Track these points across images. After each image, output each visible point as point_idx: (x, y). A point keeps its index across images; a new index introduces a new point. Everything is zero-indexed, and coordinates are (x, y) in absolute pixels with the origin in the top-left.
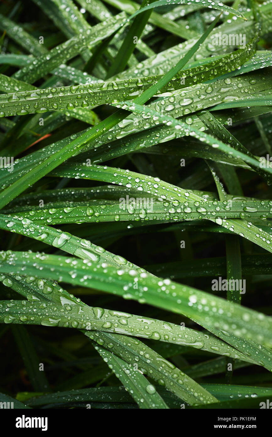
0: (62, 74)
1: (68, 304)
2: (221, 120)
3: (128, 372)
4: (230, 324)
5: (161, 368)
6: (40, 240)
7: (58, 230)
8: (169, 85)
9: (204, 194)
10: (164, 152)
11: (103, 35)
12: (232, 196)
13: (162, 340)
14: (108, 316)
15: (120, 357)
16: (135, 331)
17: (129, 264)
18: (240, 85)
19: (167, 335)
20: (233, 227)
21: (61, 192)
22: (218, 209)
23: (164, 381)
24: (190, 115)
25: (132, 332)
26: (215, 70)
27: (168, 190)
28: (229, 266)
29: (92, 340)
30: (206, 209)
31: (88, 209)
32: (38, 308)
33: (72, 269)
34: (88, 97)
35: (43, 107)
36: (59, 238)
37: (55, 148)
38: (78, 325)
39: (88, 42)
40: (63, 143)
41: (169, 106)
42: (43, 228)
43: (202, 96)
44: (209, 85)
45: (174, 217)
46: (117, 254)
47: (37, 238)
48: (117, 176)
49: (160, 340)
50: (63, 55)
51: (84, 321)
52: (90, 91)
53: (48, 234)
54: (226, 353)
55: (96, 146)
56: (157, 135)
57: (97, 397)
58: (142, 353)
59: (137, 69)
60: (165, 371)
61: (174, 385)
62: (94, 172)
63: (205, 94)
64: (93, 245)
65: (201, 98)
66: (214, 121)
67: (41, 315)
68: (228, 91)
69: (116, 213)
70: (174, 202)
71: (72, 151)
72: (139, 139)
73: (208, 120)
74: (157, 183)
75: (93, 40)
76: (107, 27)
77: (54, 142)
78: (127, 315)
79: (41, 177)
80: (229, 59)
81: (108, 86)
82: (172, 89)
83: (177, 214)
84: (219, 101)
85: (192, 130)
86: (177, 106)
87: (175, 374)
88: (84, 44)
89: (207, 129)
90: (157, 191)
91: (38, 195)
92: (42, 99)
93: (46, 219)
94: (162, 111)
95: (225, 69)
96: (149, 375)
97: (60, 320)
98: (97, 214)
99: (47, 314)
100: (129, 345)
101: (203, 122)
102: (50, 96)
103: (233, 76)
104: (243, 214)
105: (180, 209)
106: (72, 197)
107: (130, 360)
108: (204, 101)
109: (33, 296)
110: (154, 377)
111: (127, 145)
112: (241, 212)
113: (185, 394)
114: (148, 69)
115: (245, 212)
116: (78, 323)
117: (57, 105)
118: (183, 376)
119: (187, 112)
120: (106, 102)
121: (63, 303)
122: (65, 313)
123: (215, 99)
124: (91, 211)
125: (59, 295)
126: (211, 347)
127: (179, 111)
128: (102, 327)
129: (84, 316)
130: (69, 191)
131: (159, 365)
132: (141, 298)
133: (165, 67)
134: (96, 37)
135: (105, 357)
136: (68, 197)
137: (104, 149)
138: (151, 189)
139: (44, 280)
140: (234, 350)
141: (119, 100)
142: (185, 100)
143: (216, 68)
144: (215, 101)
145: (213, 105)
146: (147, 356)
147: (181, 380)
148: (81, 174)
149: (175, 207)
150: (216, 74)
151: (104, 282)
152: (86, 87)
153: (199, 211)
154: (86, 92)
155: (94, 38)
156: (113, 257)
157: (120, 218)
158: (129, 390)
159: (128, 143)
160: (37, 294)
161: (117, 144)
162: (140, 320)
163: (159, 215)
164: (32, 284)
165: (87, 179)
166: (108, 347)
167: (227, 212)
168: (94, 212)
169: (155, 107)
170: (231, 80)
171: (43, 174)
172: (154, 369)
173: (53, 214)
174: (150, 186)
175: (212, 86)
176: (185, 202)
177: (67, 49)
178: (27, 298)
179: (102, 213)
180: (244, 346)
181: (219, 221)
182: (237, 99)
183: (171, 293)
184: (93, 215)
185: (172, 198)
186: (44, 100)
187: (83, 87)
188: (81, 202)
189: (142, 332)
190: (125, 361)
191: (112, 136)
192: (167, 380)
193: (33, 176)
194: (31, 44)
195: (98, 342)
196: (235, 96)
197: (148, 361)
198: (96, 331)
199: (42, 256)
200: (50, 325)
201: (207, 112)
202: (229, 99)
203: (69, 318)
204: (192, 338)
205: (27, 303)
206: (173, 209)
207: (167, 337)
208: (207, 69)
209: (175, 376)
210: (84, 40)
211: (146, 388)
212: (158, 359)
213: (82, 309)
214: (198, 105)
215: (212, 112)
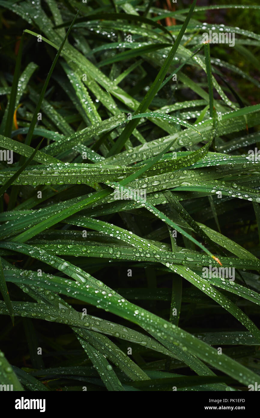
0: (77, 149)
1: (64, 308)
2: (178, 197)
3: (96, 355)
4: (155, 329)
5: (118, 355)
6: (50, 264)
7: (62, 260)
8: (144, 174)
9: (163, 244)
10: (139, 213)
11: (107, 128)
12: (181, 248)
13: (121, 338)
14: (88, 319)
15: (93, 346)
16: (104, 330)
17: (106, 287)
18: (193, 176)
19: (124, 335)
20: (176, 269)
21: (67, 232)
22: (168, 257)
23: (118, 364)
24: (158, 192)
25: (102, 330)
26: (176, 166)
27: (137, 240)
28: (173, 295)
29: (76, 333)
30: (160, 256)
31: (83, 247)
32: (44, 309)
33: (68, 286)
34: (91, 177)
35: (61, 181)
36: (62, 265)
37: (66, 204)
38: (68, 322)
39: (97, 131)
40: (72, 201)
41: (145, 185)
42: (52, 257)
43: (167, 180)
44: (172, 173)
45: (139, 259)
46: (98, 279)
47: (48, 263)
48: (105, 227)
49: (120, 338)
50: (79, 138)
51: (72, 320)
52: (92, 174)
53: (55, 261)
54: (161, 350)
55: (93, 206)
56: (135, 203)
57: (75, 373)
58: (107, 344)
59: (129, 153)
60: (120, 358)
61: (124, 367)
62: (90, 223)
63: (169, 179)
64: (84, 272)
65: (166, 181)
66: (173, 197)
67: (45, 314)
68: (185, 179)
69: (101, 252)
70: (140, 249)
71: (77, 209)
72: (122, 204)
73: (169, 196)
74: (131, 235)
75: (100, 130)
76: (111, 123)
77: (66, 200)
78: (100, 319)
79: (55, 223)
80: (187, 159)
81: (104, 171)
82: (145, 176)
83: (141, 257)
84: (178, 185)
85: (151, 208)
86: (150, 185)
87: (126, 360)
88: (94, 132)
89: (168, 202)
90: (129, 241)
91: (51, 233)
92: (62, 176)
93: (55, 251)
94: (140, 188)
95: (183, 165)
96: (109, 359)
97: (57, 318)
98: (89, 251)
99: (49, 313)
100: (99, 338)
101: (166, 197)
102: (67, 175)
103: (189, 169)
104: (184, 262)
105: (143, 254)
106: (74, 237)
107: (99, 348)
108: (168, 184)
109: (41, 301)
110: (112, 361)
111: (114, 207)
112: (183, 260)
113: (131, 374)
114: (136, 154)
115: (185, 260)
116: (69, 321)
117: (71, 180)
118: (131, 362)
119: (156, 190)
120: (102, 181)
121: (60, 307)
122: (61, 314)
123: (175, 183)
124: (85, 249)
125: (59, 302)
126: (152, 346)
127: (150, 189)
128: (84, 325)
129: (73, 317)
130: (72, 232)
131: (117, 353)
132: (107, 308)
133: (148, 154)
134: (103, 129)
135: (83, 345)
136: (71, 236)
137: (98, 208)
138: (126, 239)
139: (49, 291)
140: (166, 349)
141: (110, 181)
142: (155, 182)
143: (176, 164)
144: (175, 185)
145: (174, 187)
146: (110, 347)
147: (130, 364)
148: (82, 223)
149: (140, 253)
150: (176, 168)
151: (86, 296)
152: (90, 171)
153: (156, 257)
154: (89, 174)
155: (101, 129)
156: (96, 281)
157: (103, 256)
158: (96, 367)
159: (115, 206)
160: (44, 300)
161: (107, 206)
162: (109, 323)
163: (129, 256)
164: (41, 293)
165: (85, 227)
166: (85, 338)
167: (174, 259)
168: (87, 250)
169: (135, 184)
170: (187, 171)
171: (57, 222)
172: (113, 355)
173: (61, 248)
174: (126, 237)
175: (174, 174)
176: (147, 250)
177: (82, 135)
178: (38, 301)
179: (92, 251)
180: (173, 348)
181: (168, 265)
182: (190, 185)
183: (124, 308)
184: (86, 252)
185: (139, 247)
186: (62, 177)
187: (88, 171)
188: (79, 241)
189: (109, 332)
190: (95, 348)
191: (105, 200)
192: (120, 363)
193: (49, 222)
194: (58, 120)
195: (80, 335)
196: (189, 182)
197: (110, 350)
198: (79, 327)
199: (51, 276)
200: (50, 320)
201: (169, 191)
202: (185, 184)
203: (63, 317)
204: (140, 339)
205: (37, 305)
206: (138, 254)
207: (124, 336)
208: (170, 165)
209: (126, 361)
210: (95, 130)
211: (106, 367)
212: (116, 349)
213: (72, 313)
214: (164, 186)
215: (172, 192)
